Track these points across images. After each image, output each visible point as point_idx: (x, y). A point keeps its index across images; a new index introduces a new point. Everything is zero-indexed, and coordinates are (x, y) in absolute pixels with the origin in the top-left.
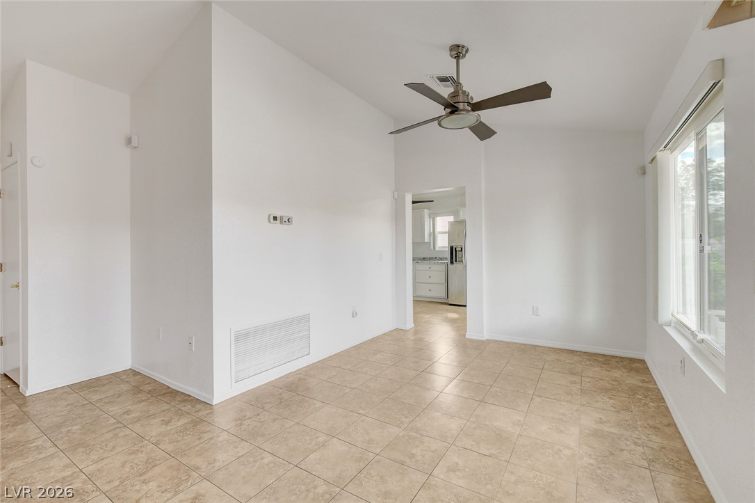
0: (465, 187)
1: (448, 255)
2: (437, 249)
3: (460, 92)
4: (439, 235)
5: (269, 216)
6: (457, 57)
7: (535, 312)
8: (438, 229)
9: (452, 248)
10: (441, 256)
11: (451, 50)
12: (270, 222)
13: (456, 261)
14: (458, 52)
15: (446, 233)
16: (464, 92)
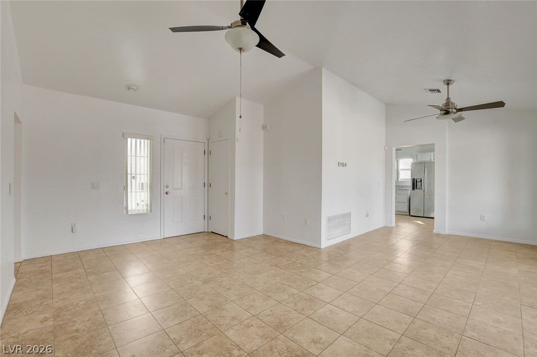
0: (434, 144)
1: (410, 184)
2: (399, 180)
3: (450, 103)
4: (401, 171)
5: (339, 163)
6: (448, 84)
7: (482, 218)
8: (401, 166)
9: (414, 180)
10: (403, 185)
11: (444, 82)
12: (339, 166)
13: (416, 188)
14: (448, 83)
15: (409, 170)
16: (452, 103)
